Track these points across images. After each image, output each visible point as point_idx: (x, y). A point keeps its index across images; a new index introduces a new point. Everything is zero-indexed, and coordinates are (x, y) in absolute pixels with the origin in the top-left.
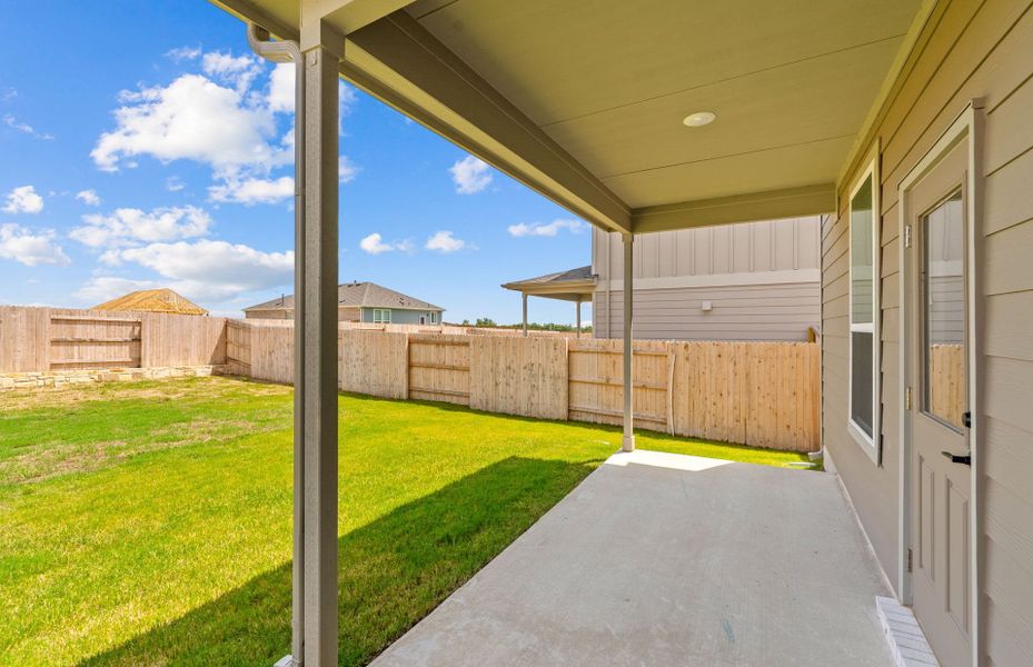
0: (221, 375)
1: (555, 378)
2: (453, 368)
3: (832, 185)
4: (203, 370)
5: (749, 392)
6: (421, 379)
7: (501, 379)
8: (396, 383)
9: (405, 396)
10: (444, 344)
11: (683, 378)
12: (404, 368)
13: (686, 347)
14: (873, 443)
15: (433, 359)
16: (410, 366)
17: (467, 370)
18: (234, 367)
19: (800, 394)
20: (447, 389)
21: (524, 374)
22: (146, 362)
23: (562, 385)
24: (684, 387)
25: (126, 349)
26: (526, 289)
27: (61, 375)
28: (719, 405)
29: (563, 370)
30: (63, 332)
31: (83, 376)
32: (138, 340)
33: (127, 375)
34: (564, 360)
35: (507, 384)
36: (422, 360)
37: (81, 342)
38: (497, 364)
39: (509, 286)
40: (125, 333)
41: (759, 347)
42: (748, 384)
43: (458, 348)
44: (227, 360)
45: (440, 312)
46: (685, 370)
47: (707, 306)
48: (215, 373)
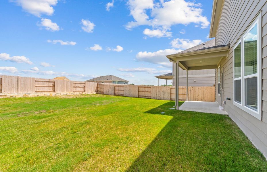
0: (97, 94)
1: (168, 93)
2: (147, 92)
3: (217, 65)
4: (95, 93)
5: (203, 95)
6: (141, 94)
7: (157, 94)
8: (136, 95)
9: (138, 97)
10: (145, 87)
11: (192, 93)
12: (138, 92)
13: (192, 87)
14: (220, 94)
15: (143, 90)
16: (139, 91)
17: (151, 92)
18: (99, 92)
19: (212, 95)
20: (146, 95)
21: (162, 92)
22: (86, 91)
23: (170, 95)
24: (192, 94)
25: (83, 88)
26: (159, 77)
27: (75, 93)
28: (198, 97)
29: (170, 92)
30: (74, 85)
31: (78, 93)
32: (85, 87)
33: (84, 93)
34: (170, 90)
35: (159, 94)
36: (141, 90)
37: (77, 87)
38: (157, 91)
39: (156, 77)
40: (83, 85)
41: (205, 87)
42: (203, 93)
43: (148, 88)
44: (98, 91)
45: (128, 82)
46: (192, 91)
47: (195, 80)
48: (96, 93)
